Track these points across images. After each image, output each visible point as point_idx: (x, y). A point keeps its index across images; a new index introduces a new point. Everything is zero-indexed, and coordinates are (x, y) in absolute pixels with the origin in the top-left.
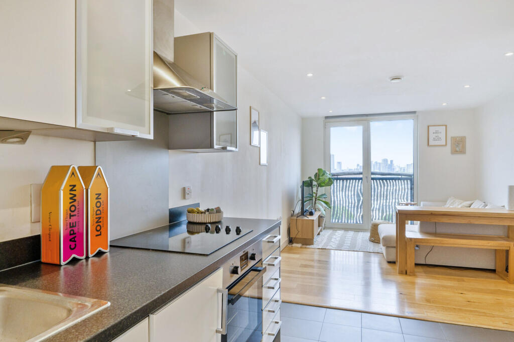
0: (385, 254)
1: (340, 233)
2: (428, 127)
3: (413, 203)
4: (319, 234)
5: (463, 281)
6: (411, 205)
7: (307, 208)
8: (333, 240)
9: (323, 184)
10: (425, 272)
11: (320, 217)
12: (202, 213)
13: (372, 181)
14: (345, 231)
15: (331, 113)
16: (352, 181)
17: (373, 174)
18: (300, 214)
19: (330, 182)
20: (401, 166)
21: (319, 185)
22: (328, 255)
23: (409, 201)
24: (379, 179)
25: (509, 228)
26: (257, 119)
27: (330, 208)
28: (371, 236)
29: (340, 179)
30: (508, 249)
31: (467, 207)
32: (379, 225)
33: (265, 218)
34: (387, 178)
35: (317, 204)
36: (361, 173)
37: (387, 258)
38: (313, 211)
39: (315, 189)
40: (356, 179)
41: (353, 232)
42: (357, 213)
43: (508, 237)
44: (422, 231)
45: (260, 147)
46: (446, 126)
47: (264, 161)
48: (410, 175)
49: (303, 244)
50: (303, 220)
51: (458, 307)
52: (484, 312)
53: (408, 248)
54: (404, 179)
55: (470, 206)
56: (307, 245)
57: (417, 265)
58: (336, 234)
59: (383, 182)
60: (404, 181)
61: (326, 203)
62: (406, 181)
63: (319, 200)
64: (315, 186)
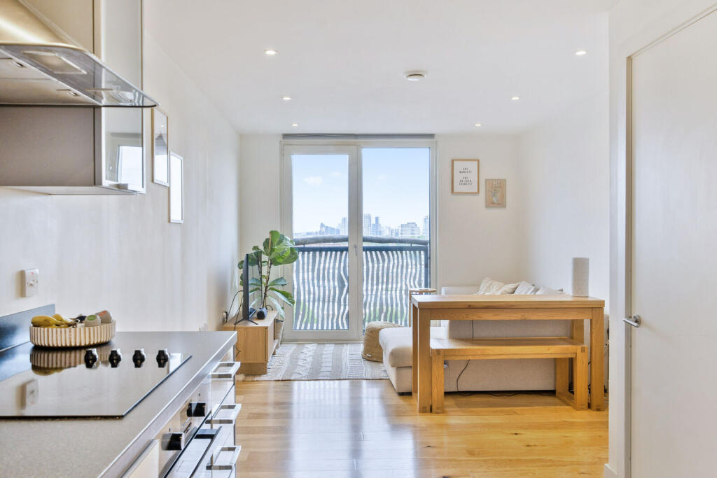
0: (393, 380)
1: (310, 349)
2: (453, 161)
3: (429, 289)
4: (274, 354)
5: (515, 413)
6: (427, 292)
7: (252, 304)
8: (300, 362)
9: (281, 260)
10: (458, 405)
11: (276, 321)
12: (69, 325)
13: (364, 253)
14: (319, 344)
15: (295, 127)
16: (324, 253)
17: (365, 240)
18: (241, 317)
19: (292, 257)
20: (392, 227)
21: (274, 262)
22: (289, 392)
23: (423, 288)
24: (376, 249)
25: (573, 324)
26: (164, 132)
27: (293, 303)
28: (366, 351)
29: (309, 250)
30: (573, 356)
31: (509, 293)
32: (380, 329)
33: (178, 329)
34: (383, 247)
35: (269, 298)
36: (346, 240)
37: (398, 387)
38: (264, 310)
39: (265, 269)
40: (336, 250)
41: (333, 345)
42: (339, 311)
43: (572, 338)
44: (454, 335)
45: (169, 188)
46: (478, 161)
47: (176, 215)
48: (425, 243)
49: (247, 375)
50: (246, 329)
51: (515, 458)
52: (550, 460)
53: (434, 367)
54: (414, 249)
55: (514, 292)
56: (255, 375)
57: (447, 394)
58: (305, 351)
59: (382, 255)
60: (415, 253)
61: (286, 295)
62: (417, 252)
63: (272, 289)
64: (266, 264)
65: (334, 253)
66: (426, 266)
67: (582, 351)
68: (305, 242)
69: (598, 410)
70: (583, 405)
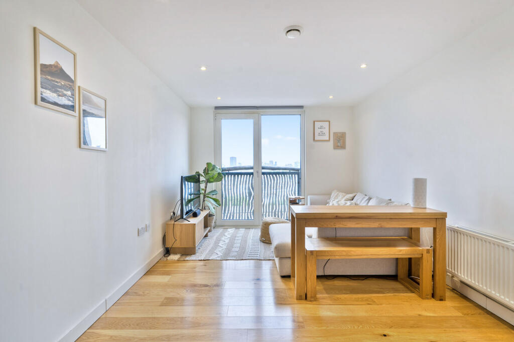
0: (278, 266)
1: (231, 231)
2: (314, 122)
3: (301, 197)
4: (205, 238)
8: (221, 244)
9: (213, 180)
11: (208, 217)
13: (263, 176)
14: (236, 228)
16: (243, 176)
17: (263, 168)
19: (219, 177)
21: (208, 181)
23: (297, 196)
24: (270, 174)
28: (262, 236)
29: (231, 174)
30: (419, 256)
31: (350, 200)
32: (270, 224)
34: (276, 172)
35: (206, 202)
36: (252, 168)
37: (280, 271)
38: (199, 211)
39: (202, 186)
41: (244, 229)
42: (249, 208)
46: (329, 122)
48: (298, 170)
50: (182, 225)
53: (309, 264)
54: (292, 174)
55: (353, 199)
56: (187, 255)
58: (226, 234)
59: (273, 177)
60: (292, 176)
61: (216, 200)
62: (293, 175)
63: (208, 197)
64: (203, 182)
65: (246, 176)
66: (299, 183)
67: (427, 253)
68: (229, 169)
69: (441, 300)
70: (428, 295)
